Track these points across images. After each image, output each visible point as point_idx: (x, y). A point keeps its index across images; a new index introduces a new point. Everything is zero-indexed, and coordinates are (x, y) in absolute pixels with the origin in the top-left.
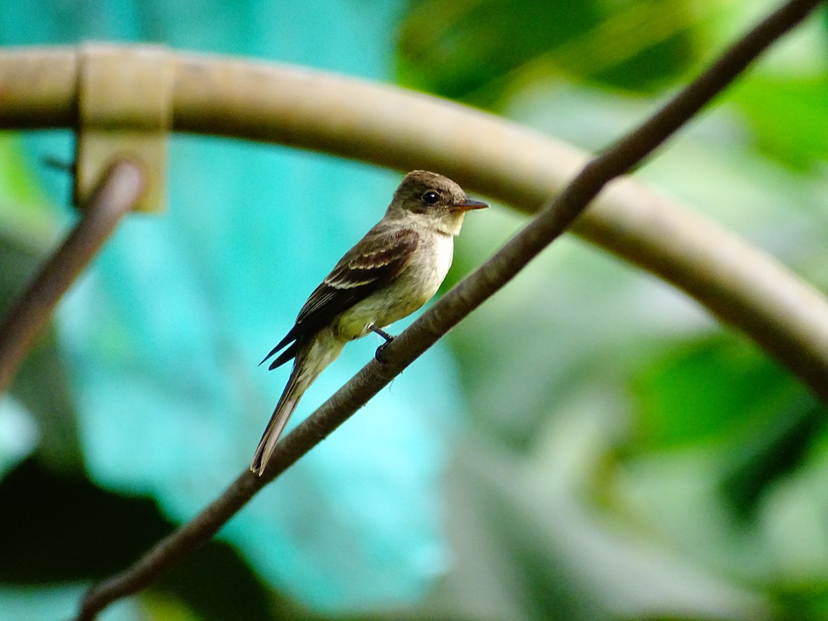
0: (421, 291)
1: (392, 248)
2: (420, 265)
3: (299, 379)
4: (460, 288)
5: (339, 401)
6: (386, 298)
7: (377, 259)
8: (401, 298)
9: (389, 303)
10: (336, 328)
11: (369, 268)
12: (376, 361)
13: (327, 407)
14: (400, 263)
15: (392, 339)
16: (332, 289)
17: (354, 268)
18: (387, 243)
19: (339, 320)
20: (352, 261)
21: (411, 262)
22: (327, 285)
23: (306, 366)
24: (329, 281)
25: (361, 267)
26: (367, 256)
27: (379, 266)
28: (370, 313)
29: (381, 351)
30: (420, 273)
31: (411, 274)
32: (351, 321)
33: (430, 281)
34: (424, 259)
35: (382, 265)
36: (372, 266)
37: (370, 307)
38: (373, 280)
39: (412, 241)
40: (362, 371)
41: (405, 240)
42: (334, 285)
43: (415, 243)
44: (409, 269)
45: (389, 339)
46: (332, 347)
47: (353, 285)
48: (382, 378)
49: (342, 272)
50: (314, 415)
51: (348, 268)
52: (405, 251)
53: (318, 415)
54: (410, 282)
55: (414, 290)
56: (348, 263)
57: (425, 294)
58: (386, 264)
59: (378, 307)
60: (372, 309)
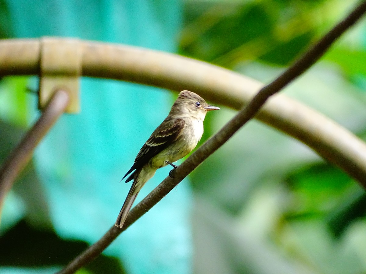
0: (187, 146)
1: (173, 128)
2: (186, 135)
3: (136, 186)
4: (206, 144)
5: (154, 195)
6: (172, 149)
7: (167, 133)
8: (178, 150)
9: (173, 152)
10: (151, 163)
11: (163, 137)
12: (169, 177)
13: (149, 197)
14: (177, 134)
15: (176, 167)
16: (148, 147)
17: (157, 137)
18: (171, 125)
19: (152, 160)
20: (156, 134)
21: (182, 133)
22: (147, 145)
23: (139, 180)
24: (147, 143)
25: (160, 137)
26: (162, 131)
27: (168, 136)
28: (165, 156)
29: (172, 172)
30: (187, 138)
31: (182, 139)
32: (157, 160)
33: (191, 141)
34: (188, 132)
35: (169, 135)
36: (165, 136)
37: (165, 154)
38: (165, 142)
39: (182, 124)
40: (164, 181)
41: (178, 124)
42: (149, 145)
43: (183, 125)
44: (181, 137)
45: (175, 167)
46: (150, 171)
47: (157, 145)
48: (173, 184)
49: (153, 139)
50: (143, 201)
51: (155, 137)
52: (179, 129)
53: (145, 201)
54: (182, 142)
55: (184, 146)
56: (155, 135)
57: (189, 147)
58: (171, 135)
59: (169, 154)
60: (166, 155)
